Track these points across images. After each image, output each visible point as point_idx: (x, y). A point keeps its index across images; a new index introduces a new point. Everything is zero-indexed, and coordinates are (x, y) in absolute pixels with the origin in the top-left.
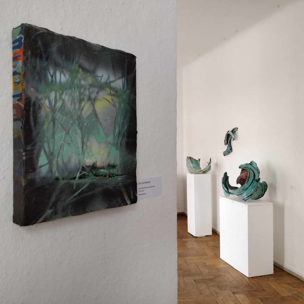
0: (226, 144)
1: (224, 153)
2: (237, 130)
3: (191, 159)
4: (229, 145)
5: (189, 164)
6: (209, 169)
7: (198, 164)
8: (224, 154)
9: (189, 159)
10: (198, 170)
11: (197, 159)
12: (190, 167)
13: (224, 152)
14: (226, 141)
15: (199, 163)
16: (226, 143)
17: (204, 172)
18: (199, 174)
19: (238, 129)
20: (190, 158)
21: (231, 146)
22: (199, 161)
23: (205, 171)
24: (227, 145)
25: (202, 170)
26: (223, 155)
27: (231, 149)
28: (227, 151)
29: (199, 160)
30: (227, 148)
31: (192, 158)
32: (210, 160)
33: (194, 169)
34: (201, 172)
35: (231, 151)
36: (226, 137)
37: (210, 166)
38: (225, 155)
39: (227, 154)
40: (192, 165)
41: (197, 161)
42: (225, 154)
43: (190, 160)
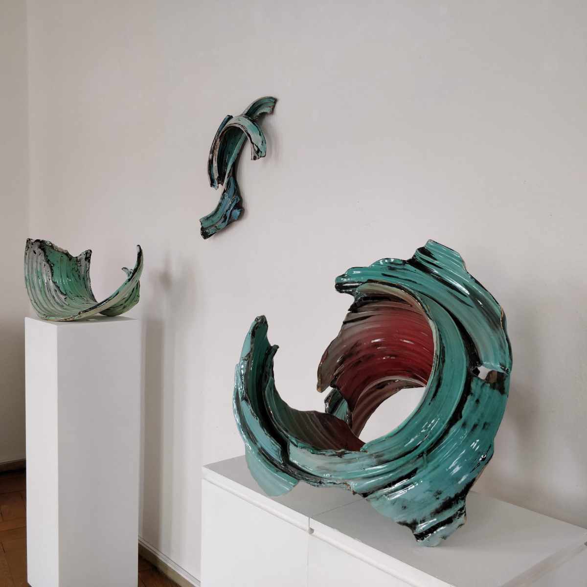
0: (216, 181)
1: (206, 224)
2: (272, 112)
3: (47, 249)
4: (228, 184)
5: (39, 275)
6: (133, 297)
7: (82, 273)
8: (202, 229)
9: (38, 251)
10: (78, 305)
11: (74, 254)
12: (44, 288)
13: (207, 218)
14: (215, 164)
15: (87, 271)
16: (216, 175)
17: (110, 313)
18: (86, 320)
19: (278, 105)
20: (40, 247)
21: (237, 192)
22: (83, 262)
23: (113, 307)
24: (221, 188)
25: (99, 301)
26: (199, 232)
27: (239, 206)
28: (219, 214)
29: (88, 256)
30: (223, 198)
31: (52, 246)
32: (140, 254)
33: (63, 297)
34: (96, 313)
35: (237, 212)
36: (218, 142)
37: (138, 285)
38: (205, 235)
39: (218, 231)
40: (54, 283)
41: (77, 260)
42: (210, 231)
43: (41, 258)
